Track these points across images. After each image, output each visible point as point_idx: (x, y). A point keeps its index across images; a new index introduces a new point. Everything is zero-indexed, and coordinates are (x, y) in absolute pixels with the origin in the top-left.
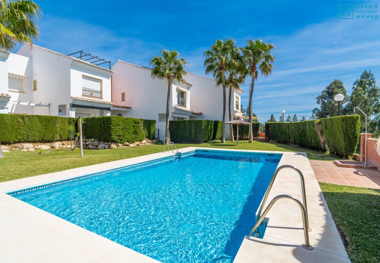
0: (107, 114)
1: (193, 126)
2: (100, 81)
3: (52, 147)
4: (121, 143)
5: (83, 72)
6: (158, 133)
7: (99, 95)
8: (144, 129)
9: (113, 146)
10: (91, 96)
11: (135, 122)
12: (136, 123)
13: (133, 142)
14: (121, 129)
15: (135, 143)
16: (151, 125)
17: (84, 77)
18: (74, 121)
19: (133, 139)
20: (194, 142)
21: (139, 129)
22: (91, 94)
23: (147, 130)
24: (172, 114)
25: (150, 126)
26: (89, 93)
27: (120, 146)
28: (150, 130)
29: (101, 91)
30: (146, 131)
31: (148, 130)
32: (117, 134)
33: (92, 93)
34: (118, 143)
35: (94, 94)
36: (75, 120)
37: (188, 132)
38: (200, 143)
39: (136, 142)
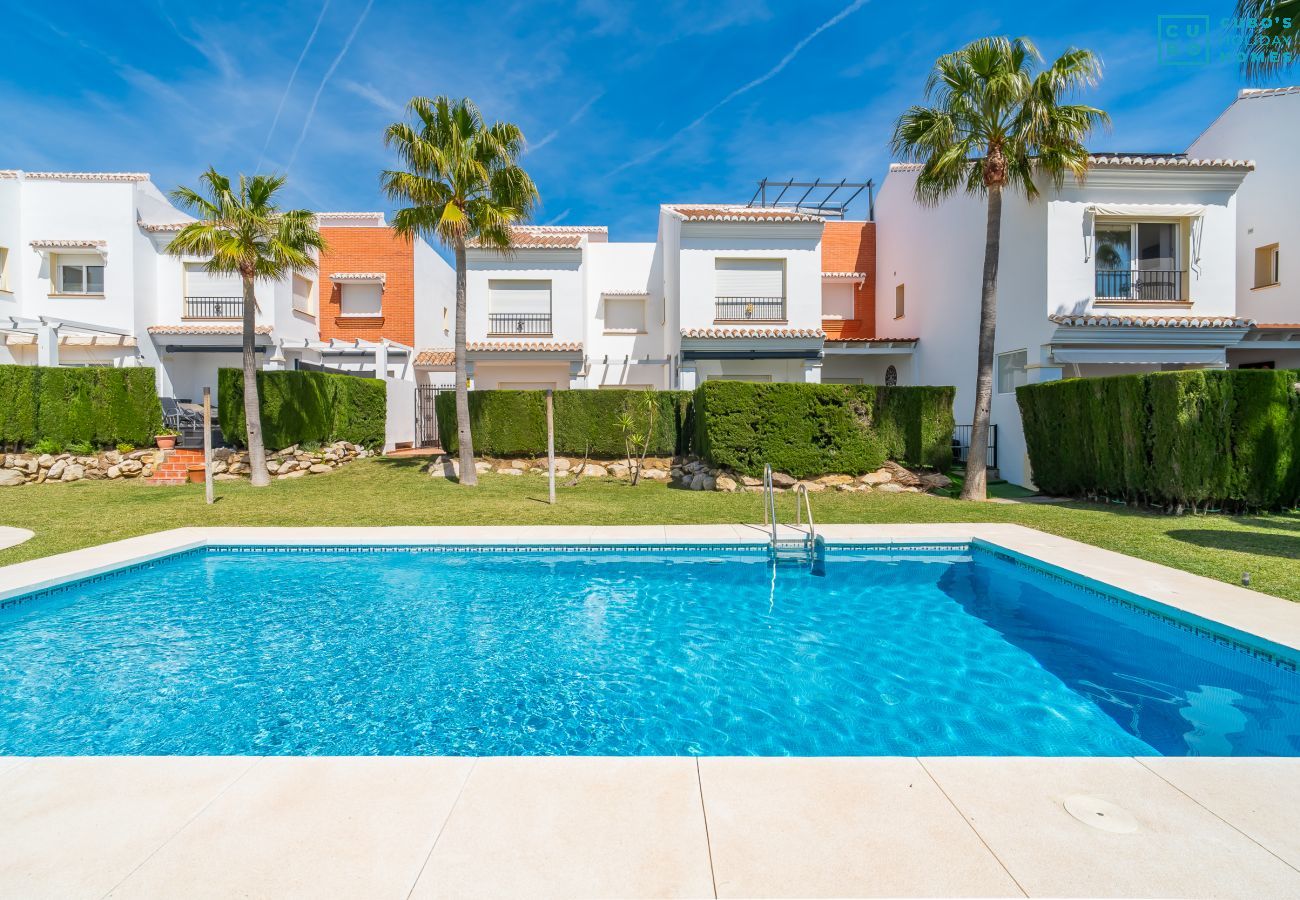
0: (808, 373)
1: (1126, 410)
2: (779, 264)
3: (610, 472)
4: (751, 476)
5: (717, 251)
6: (992, 445)
7: (776, 312)
8: (876, 424)
9: (726, 482)
10: (749, 318)
11: (820, 400)
12: (824, 403)
13: (812, 476)
14: (749, 427)
15: (825, 479)
16: (923, 409)
17: (722, 264)
18: (672, 400)
19: (813, 464)
20: (1141, 500)
21: (842, 427)
22: (748, 313)
23: (903, 430)
24: (1049, 352)
25: (918, 414)
26: (739, 312)
27: (747, 483)
28: (920, 429)
29: (784, 298)
30: (894, 433)
31: (906, 431)
32: (729, 443)
33: (748, 308)
34: (742, 473)
35: (758, 312)
36: (674, 397)
37: (1102, 442)
38: (1173, 514)
39: (832, 477)
